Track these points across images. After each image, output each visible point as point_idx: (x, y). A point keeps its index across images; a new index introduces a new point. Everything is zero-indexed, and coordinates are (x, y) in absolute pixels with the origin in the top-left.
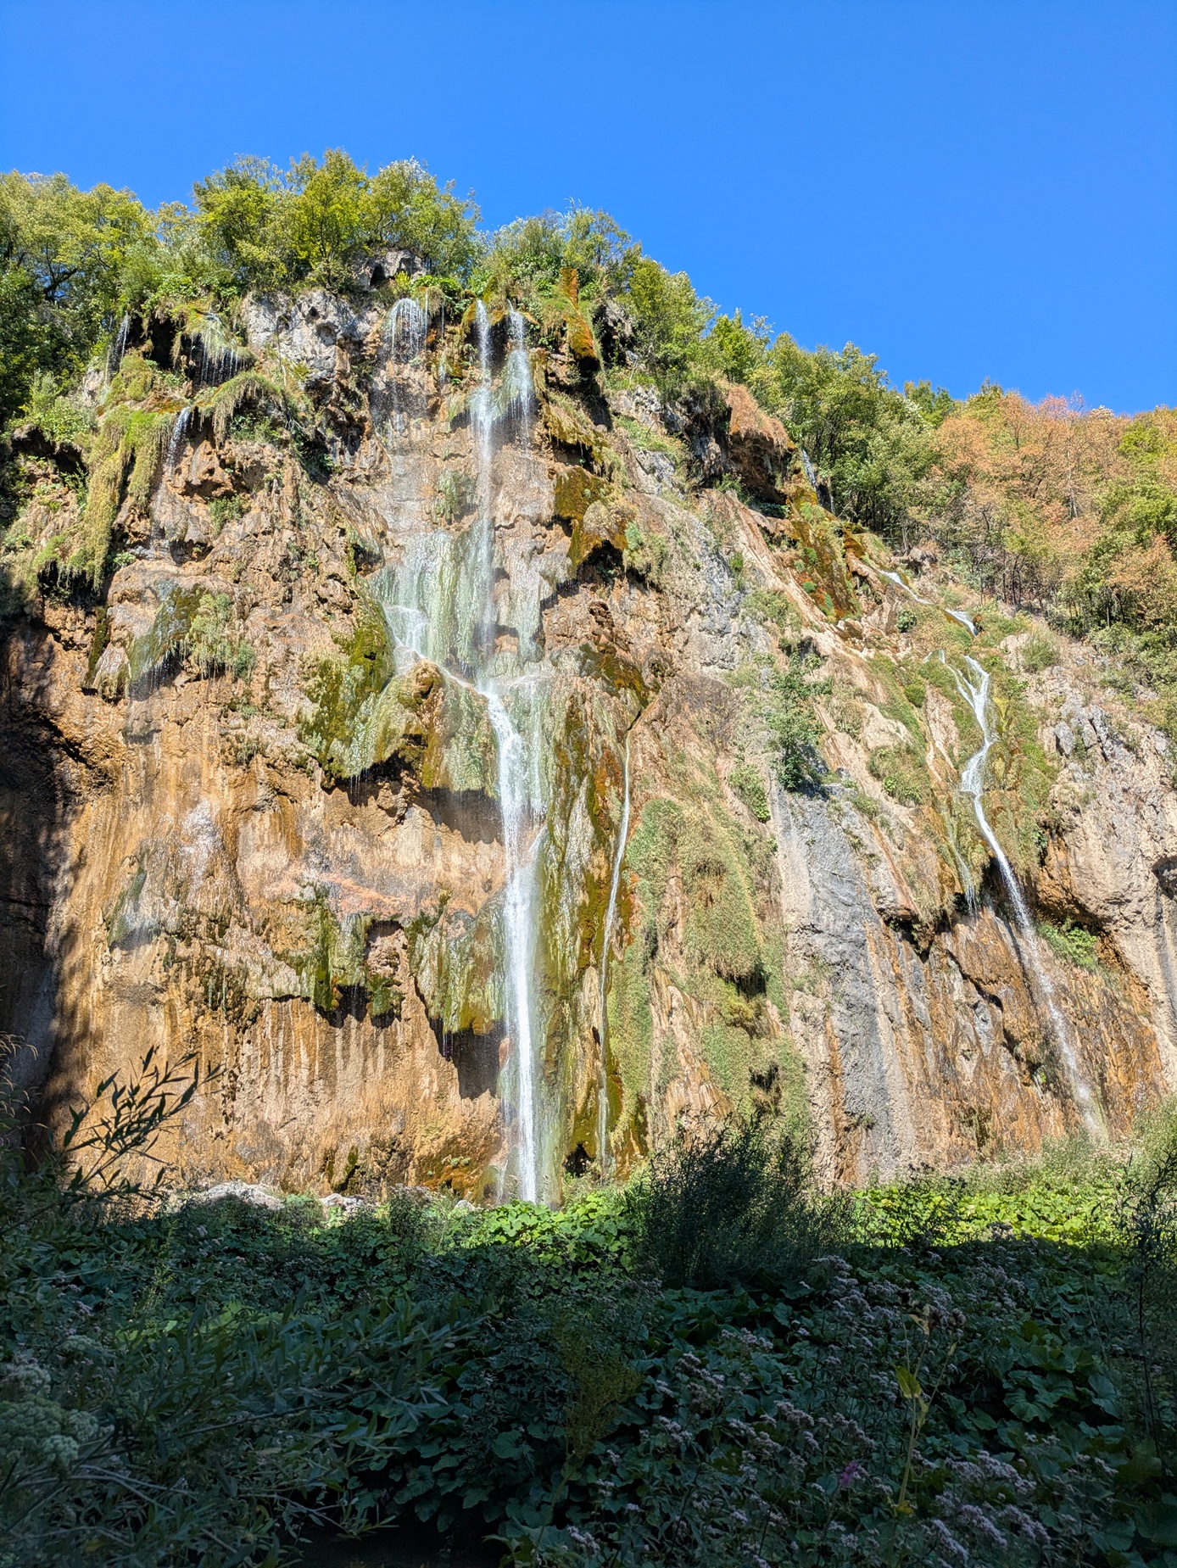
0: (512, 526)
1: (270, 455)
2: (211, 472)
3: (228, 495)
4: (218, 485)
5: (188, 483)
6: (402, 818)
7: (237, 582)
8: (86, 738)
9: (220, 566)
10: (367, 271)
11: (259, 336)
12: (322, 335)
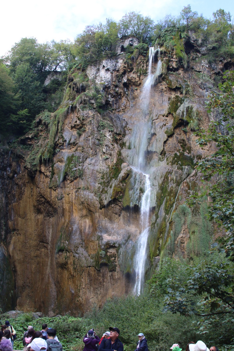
0: (158, 118)
1: (91, 113)
2: (76, 122)
3: (81, 128)
4: (78, 125)
5: (71, 126)
6: (120, 215)
7: (82, 152)
8: (51, 200)
9: (79, 148)
10: (119, 48)
11: (91, 77)
12: (107, 72)
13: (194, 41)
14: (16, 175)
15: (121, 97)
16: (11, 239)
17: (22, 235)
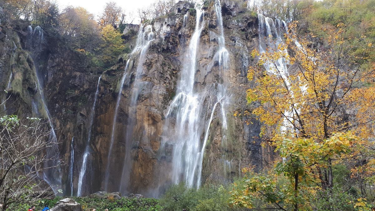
0: (201, 60)
1: (157, 55)
3: (149, 65)
8: (128, 113)
10: (177, 10)
11: (157, 30)
12: (168, 27)
13: (228, 7)
14: (103, 96)
15: (177, 44)
16: (99, 140)
17: (106, 136)
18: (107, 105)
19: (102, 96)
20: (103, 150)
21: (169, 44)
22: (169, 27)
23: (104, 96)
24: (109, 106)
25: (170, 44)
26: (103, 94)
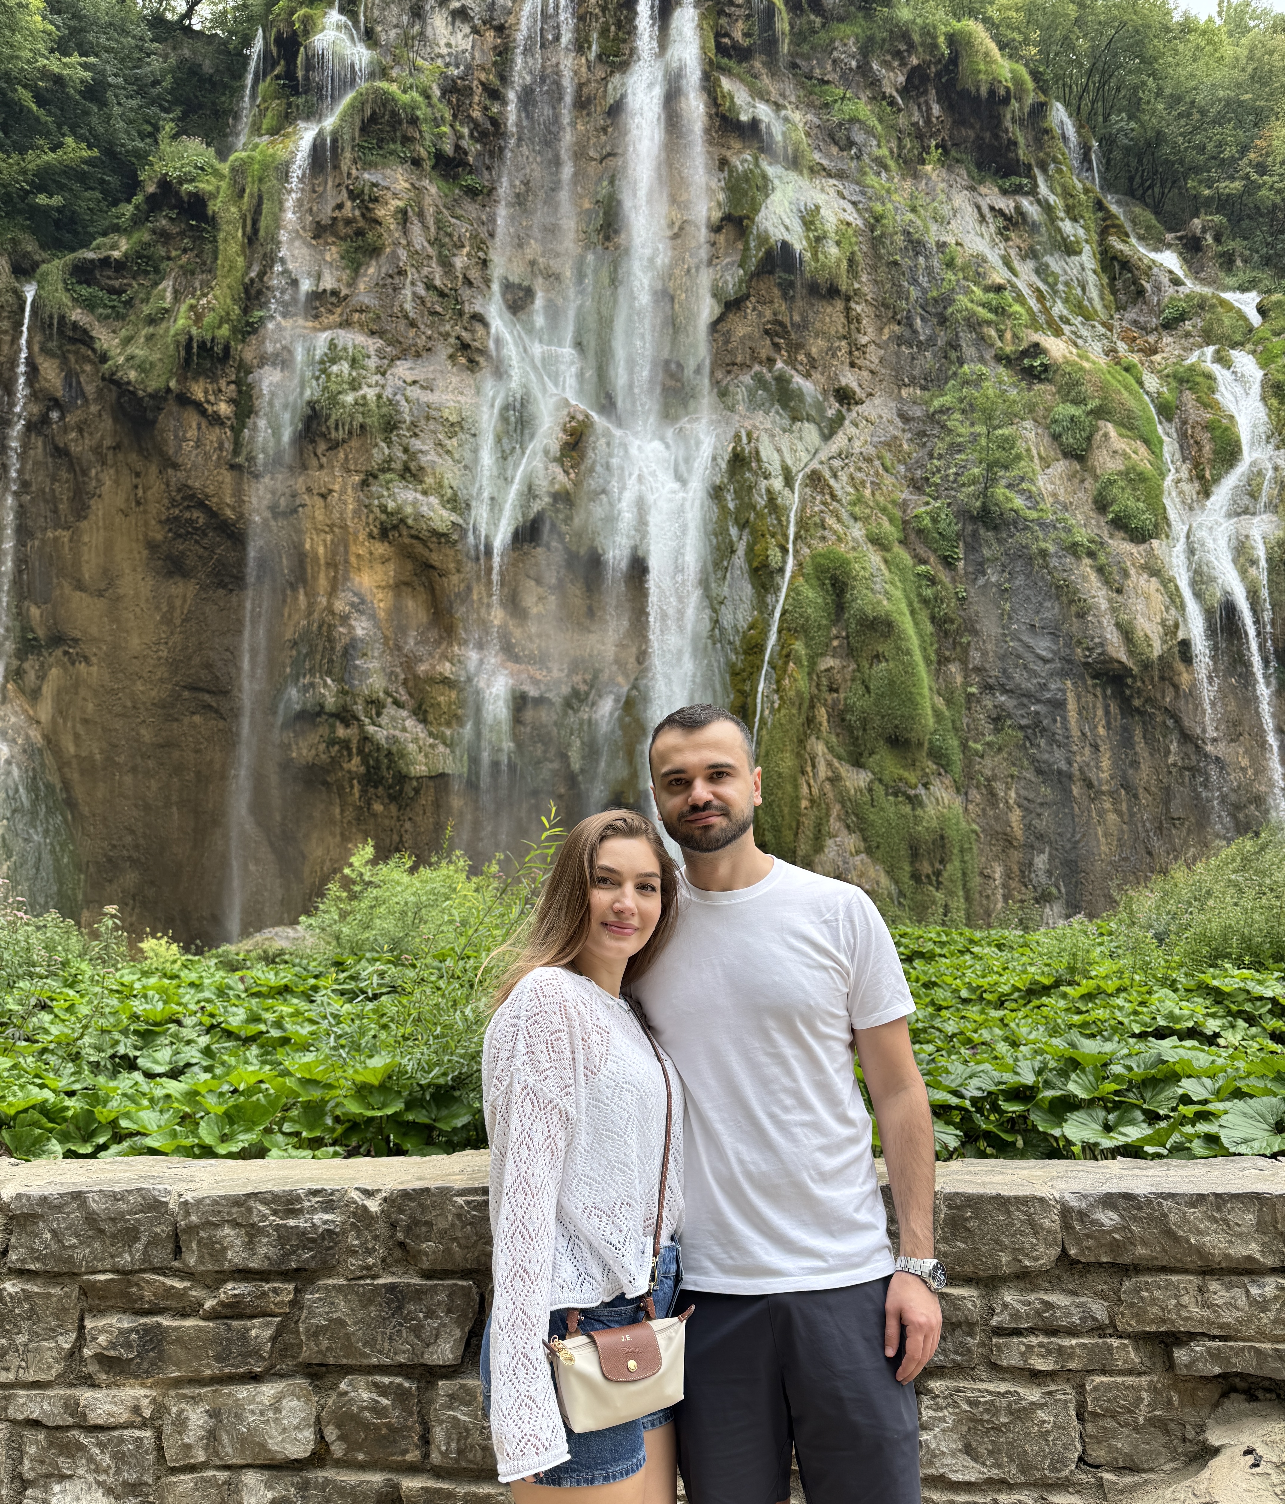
1: (403, 179)
3: (360, 233)
4: (348, 222)
5: (316, 224)
7: (373, 332)
8: (239, 519)
9: (356, 316)
11: (389, 35)
12: (458, 23)
14: (54, 415)
16: (42, 677)
17: (94, 660)
18: (85, 473)
19: (45, 420)
20: (77, 736)
21: (466, 131)
22: (467, 29)
23: (62, 418)
24: (100, 483)
25: (471, 135)
26: (55, 403)
